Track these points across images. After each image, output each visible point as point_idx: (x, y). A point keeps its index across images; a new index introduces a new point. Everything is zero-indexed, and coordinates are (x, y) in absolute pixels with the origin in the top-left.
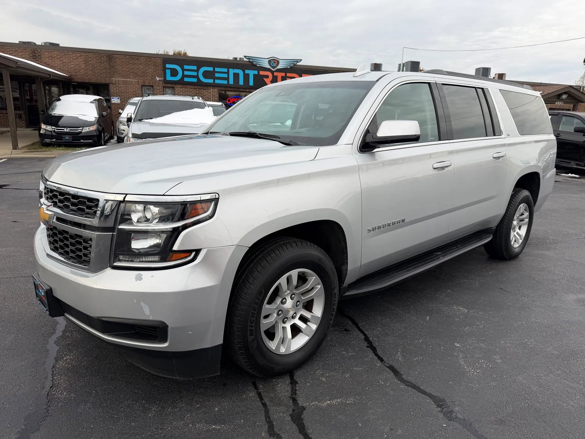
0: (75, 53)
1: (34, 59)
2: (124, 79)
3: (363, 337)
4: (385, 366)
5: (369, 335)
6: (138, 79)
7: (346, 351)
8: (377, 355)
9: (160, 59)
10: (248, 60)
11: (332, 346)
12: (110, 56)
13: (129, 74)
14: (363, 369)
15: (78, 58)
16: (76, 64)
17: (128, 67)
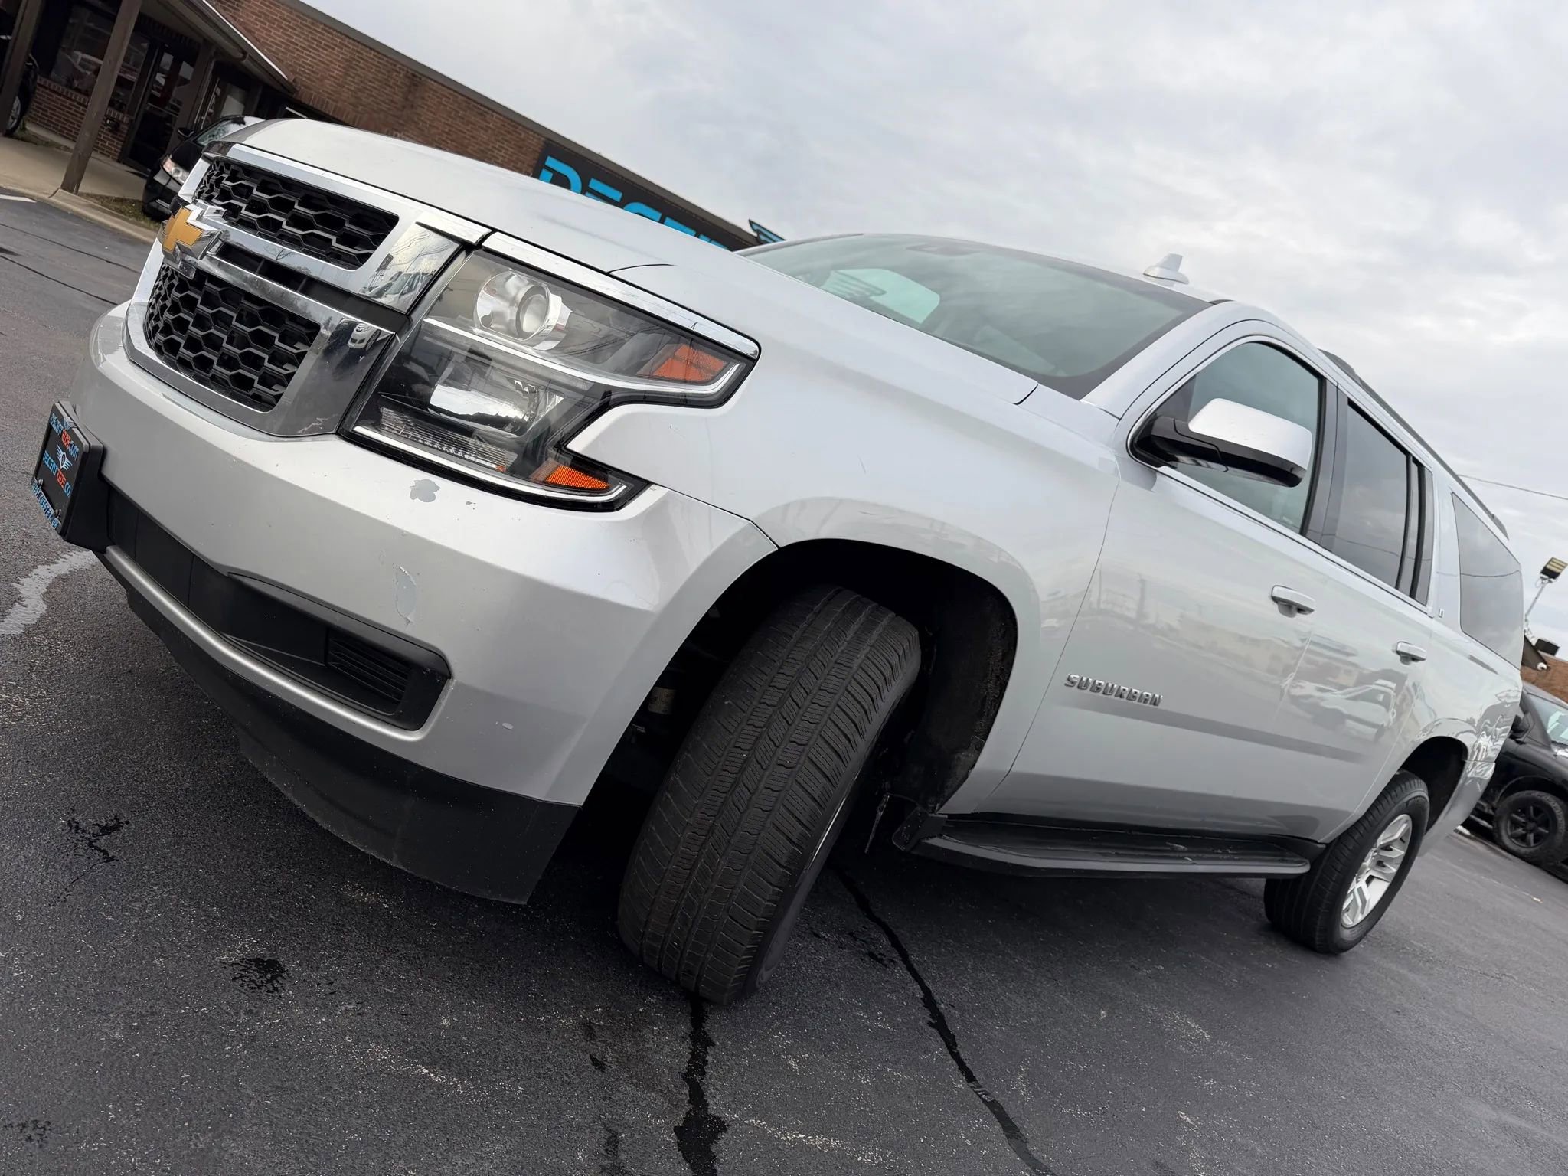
3: (920, 994)
4: (977, 1097)
5: (937, 996)
7: (867, 1012)
8: (956, 1056)
9: (539, 140)
10: (755, 234)
11: (829, 981)
12: (416, 76)
14: (912, 1079)
15: (333, 49)
16: (319, 61)
17: (449, 122)
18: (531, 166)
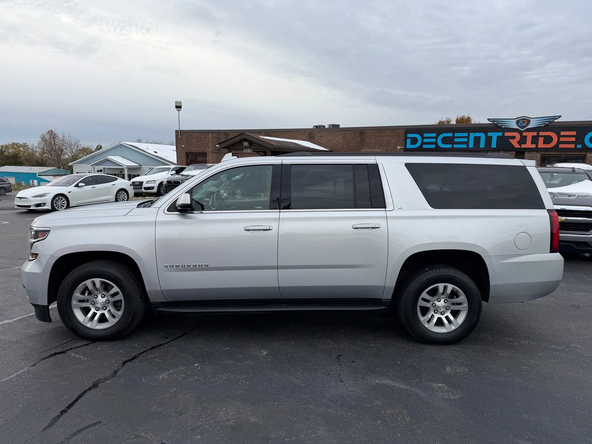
0: (337, 132)
1: (310, 139)
2: (371, 150)
6: (382, 149)
9: (403, 130)
10: (492, 123)
12: (362, 131)
13: (375, 145)
15: (339, 136)
16: (337, 141)
17: (375, 140)
18: (403, 140)
